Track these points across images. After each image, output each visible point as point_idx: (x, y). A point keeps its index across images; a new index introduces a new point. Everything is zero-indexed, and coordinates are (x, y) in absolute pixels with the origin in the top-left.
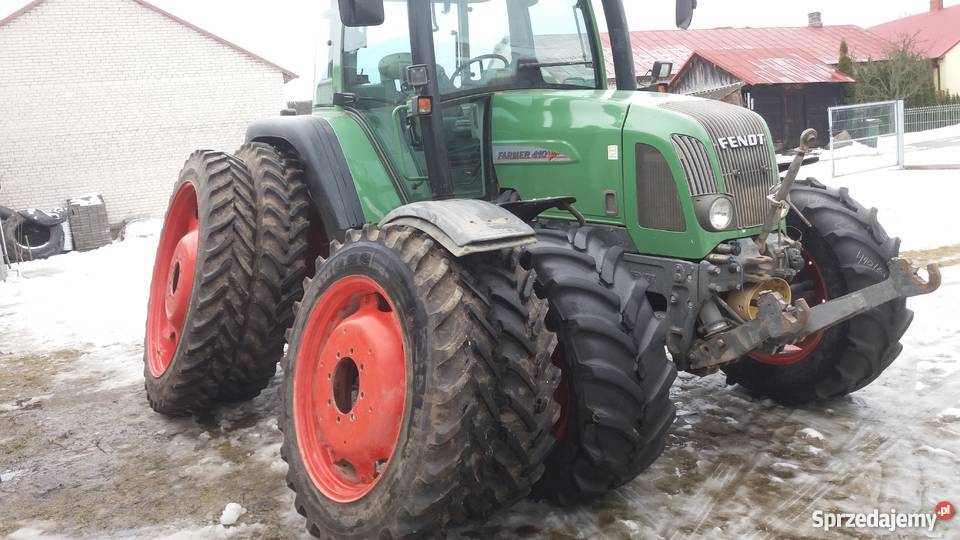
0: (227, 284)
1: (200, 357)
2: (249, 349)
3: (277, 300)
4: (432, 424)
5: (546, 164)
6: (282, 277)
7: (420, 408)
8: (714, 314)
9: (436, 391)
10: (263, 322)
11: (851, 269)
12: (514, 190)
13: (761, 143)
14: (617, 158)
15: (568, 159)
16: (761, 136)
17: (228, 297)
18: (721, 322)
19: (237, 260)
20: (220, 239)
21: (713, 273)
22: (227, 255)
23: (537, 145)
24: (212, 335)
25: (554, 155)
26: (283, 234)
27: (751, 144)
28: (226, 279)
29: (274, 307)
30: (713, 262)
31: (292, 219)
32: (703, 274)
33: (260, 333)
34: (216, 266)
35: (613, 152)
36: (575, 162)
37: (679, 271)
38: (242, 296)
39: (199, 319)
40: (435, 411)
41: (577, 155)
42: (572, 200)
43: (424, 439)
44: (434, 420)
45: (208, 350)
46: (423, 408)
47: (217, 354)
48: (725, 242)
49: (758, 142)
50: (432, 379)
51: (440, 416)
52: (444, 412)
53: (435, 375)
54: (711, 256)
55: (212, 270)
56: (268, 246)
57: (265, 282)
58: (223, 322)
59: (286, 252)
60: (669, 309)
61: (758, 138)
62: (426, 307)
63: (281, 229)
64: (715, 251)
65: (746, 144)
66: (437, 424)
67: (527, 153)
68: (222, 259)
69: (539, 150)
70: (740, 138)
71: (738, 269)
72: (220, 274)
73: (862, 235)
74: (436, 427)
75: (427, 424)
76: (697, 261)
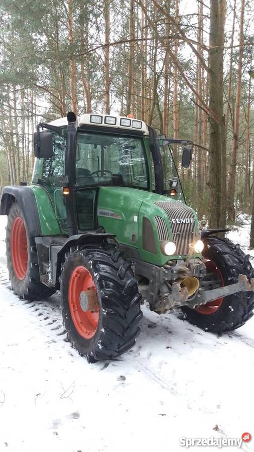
5: (113, 219)
8: (165, 289)
12: (103, 228)
13: (192, 222)
14: (137, 221)
16: (192, 219)
18: (167, 292)
21: (165, 273)
23: (113, 211)
25: (117, 216)
27: (187, 222)
30: (165, 268)
32: (161, 272)
35: (136, 219)
36: (122, 220)
37: (153, 270)
41: (124, 217)
42: (115, 236)
48: (171, 260)
49: (190, 222)
54: (165, 265)
60: (150, 285)
61: (190, 220)
64: (167, 263)
65: (184, 222)
67: (109, 214)
69: (112, 213)
70: (182, 220)
71: (175, 272)
76: (160, 267)
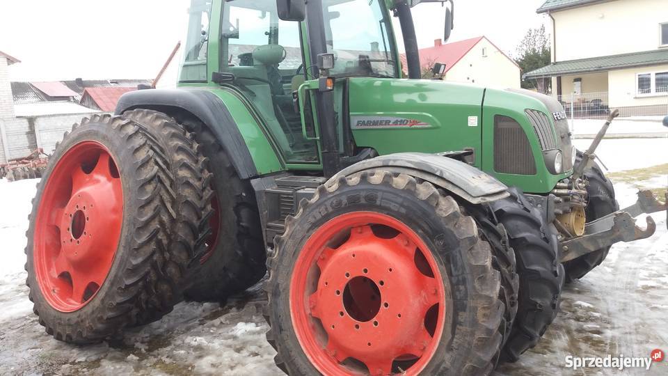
0: (159, 227)
1: (134, 291)
2: (169, 281)
3: (195, 237)
4: (480, 322)
5: (408, 129)
6: (199, 218)
7: (465, 311)
9: (480, 296)
10: (184, 256)
11: (598, 198)
12: (372, 148)
14: (476, 125)
15: (430, 126)
17: (160, 237)
18: (559, 235)
19: (166, 207)
20: (150, 188)
21: (557, 202)
22: (156, 202)
23: (396, 115)
24: (146, 270)
25: (415, 123)
26: (197, 184)
28: (157, 222)
29: (192, 243)
30: (557, 195)
31: (202, 171)
32: (552, 204)
33: (180, 267)
34: (149, 212)
35: (473, 121)
36: (437, 128)
38: (168, 237)
39: (136, 257)
40: (480, 312)
41: (439, 123)
43: (473, 334)
44: (481, 319)
45: (140, 284)
46: (468, 310)
47: (146, 287)
50: (474, 287)
51: (485, 315)
52: (487, 312)
53: (477, 285)
54: (556, 191)
55: (146, 215)
56: (187, 193)
57: (188, 224)
58: (155, 258)
59: (201, 198)
62: (455, 232)
63: (196, 180)
64: (556, 187)
65: (562, 117)
66: (484, 322)
67: (388, 122)
68: (153, 206)
69: (399, 119)
72: (152, 218)
73: (596, 176)
74: (483, 323)
75: (474, 323)
76: (546, 194)
